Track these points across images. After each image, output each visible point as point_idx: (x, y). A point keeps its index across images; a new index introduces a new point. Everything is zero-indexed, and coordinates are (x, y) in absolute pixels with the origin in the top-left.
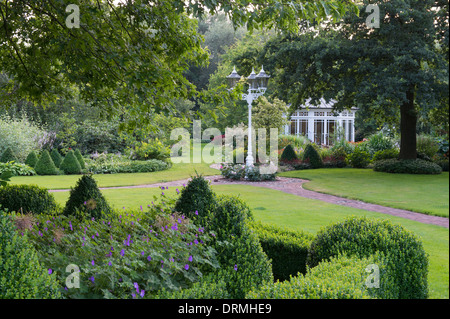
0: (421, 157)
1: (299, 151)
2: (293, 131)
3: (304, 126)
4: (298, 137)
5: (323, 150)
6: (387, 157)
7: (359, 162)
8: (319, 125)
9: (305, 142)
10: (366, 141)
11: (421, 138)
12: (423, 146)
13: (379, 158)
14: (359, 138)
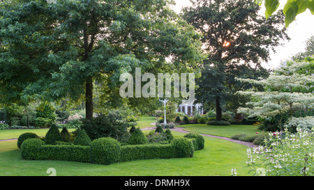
0: (224, 120)
1: (182, 118)
2: (179, 111)
3: (184, 108)
4: (181, 113)
5: (191, 118)
6: (212, 120)
7: (202, 122)
8: (189, 108)
9: (184, 115)
10: (207, 114)
11: (223, 114)
12: (225, 116)
13: (210, 120)
14: (204, 113)
